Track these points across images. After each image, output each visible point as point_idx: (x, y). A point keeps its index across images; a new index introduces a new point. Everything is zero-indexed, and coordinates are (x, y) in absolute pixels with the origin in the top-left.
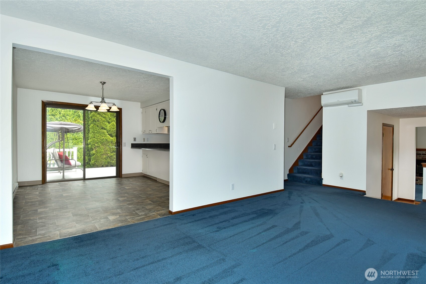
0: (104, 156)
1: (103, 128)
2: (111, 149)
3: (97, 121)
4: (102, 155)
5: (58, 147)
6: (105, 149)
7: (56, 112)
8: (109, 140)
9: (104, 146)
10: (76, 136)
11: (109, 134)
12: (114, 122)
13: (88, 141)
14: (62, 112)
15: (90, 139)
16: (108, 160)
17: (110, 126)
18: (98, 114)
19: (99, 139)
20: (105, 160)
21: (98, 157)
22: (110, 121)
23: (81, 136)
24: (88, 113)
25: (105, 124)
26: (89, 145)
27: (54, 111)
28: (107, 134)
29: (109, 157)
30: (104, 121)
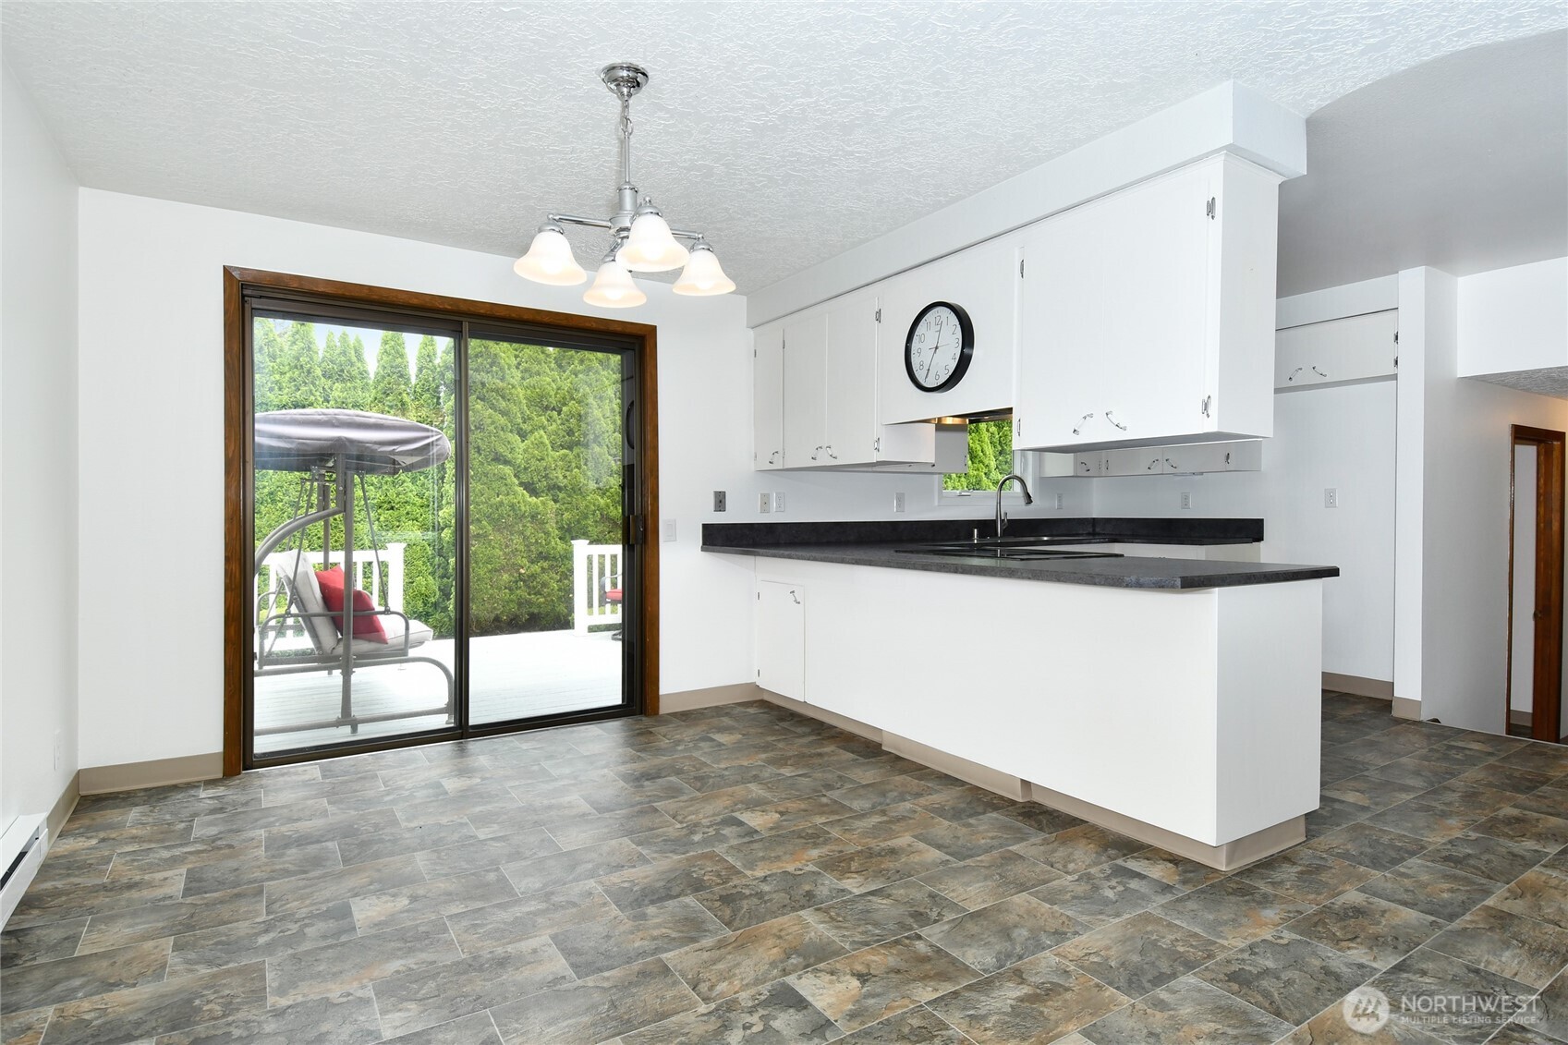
0: (505, 577)
1: (498, 459)
2: (533, 548)
3: (477, 428)
4: (496, 570)
5: (319, 538)
6: (507, 546)
7: (311, 391)
8: (523, 508)
9: (502, 533)
10: (392, 493)
11: (521, 484)
12: (542, 432)
13: (441, 513)
14: (336, 394)
15: (448, 503)
16: (518, 592)
17: (525, 451)
18: (478, 398)
19: (483, 503)
20: (507, 591)
21: (478, 580)
22: (524, 427)
23: (410, 494)
24: (439, 398)
25: (509, 442)
26: (443, 529)
27: (303, 388)
28: (517, 482)
29: (524, 581)
30: (503, 429)
